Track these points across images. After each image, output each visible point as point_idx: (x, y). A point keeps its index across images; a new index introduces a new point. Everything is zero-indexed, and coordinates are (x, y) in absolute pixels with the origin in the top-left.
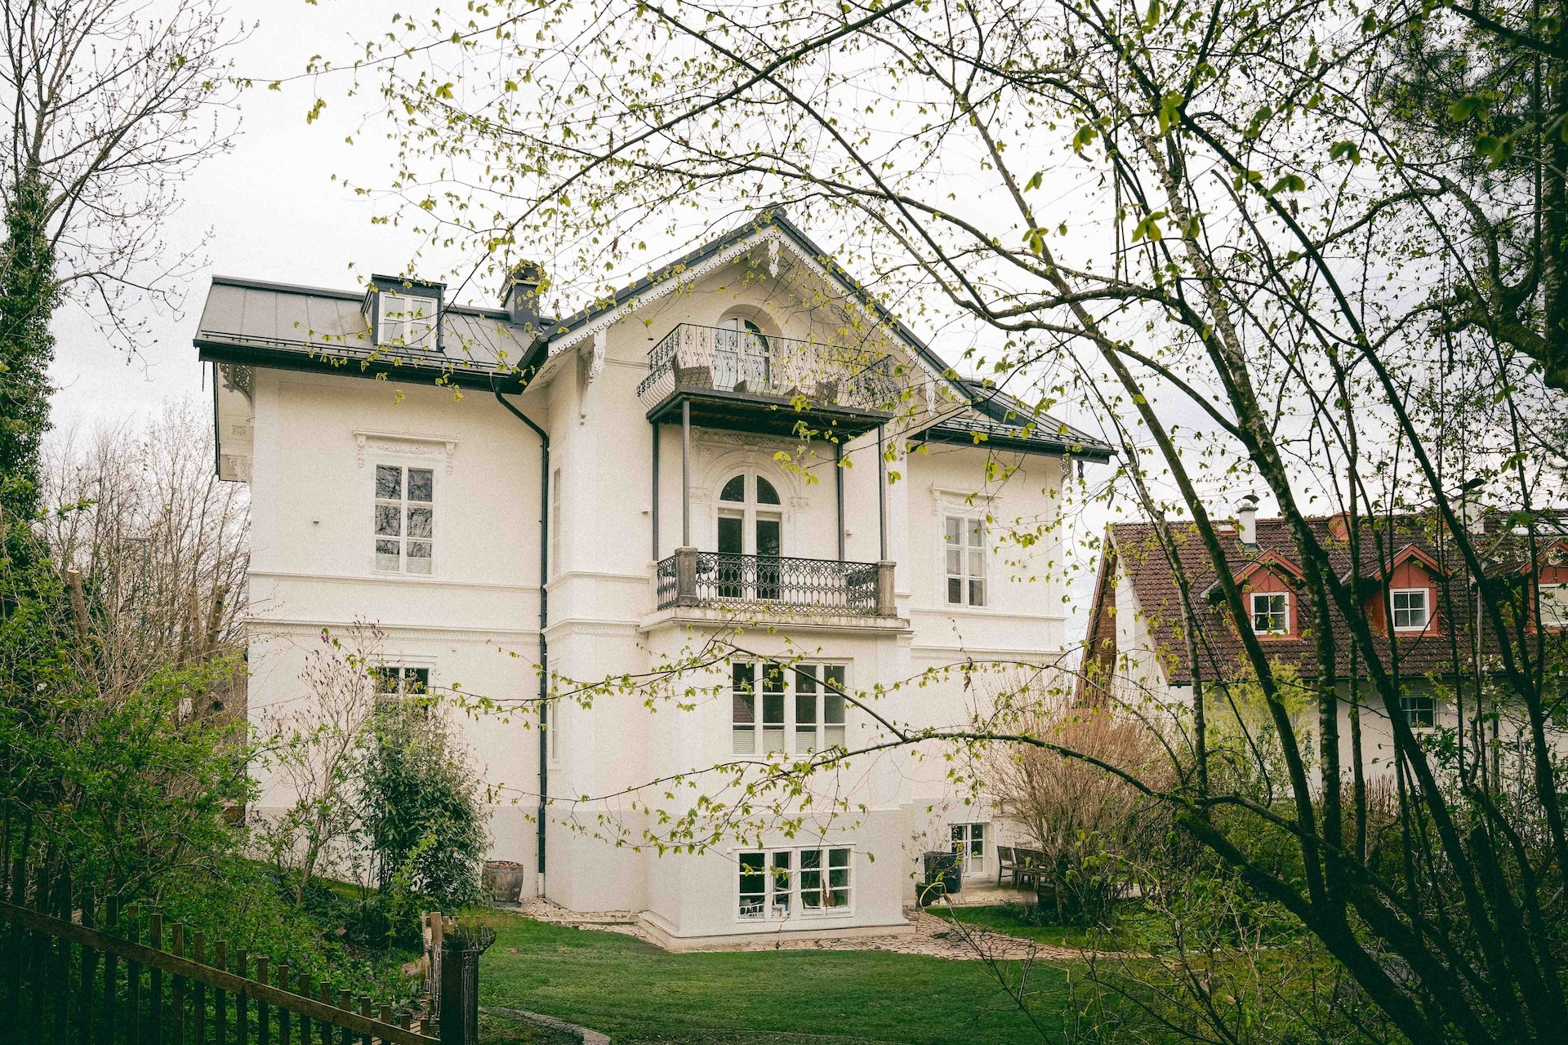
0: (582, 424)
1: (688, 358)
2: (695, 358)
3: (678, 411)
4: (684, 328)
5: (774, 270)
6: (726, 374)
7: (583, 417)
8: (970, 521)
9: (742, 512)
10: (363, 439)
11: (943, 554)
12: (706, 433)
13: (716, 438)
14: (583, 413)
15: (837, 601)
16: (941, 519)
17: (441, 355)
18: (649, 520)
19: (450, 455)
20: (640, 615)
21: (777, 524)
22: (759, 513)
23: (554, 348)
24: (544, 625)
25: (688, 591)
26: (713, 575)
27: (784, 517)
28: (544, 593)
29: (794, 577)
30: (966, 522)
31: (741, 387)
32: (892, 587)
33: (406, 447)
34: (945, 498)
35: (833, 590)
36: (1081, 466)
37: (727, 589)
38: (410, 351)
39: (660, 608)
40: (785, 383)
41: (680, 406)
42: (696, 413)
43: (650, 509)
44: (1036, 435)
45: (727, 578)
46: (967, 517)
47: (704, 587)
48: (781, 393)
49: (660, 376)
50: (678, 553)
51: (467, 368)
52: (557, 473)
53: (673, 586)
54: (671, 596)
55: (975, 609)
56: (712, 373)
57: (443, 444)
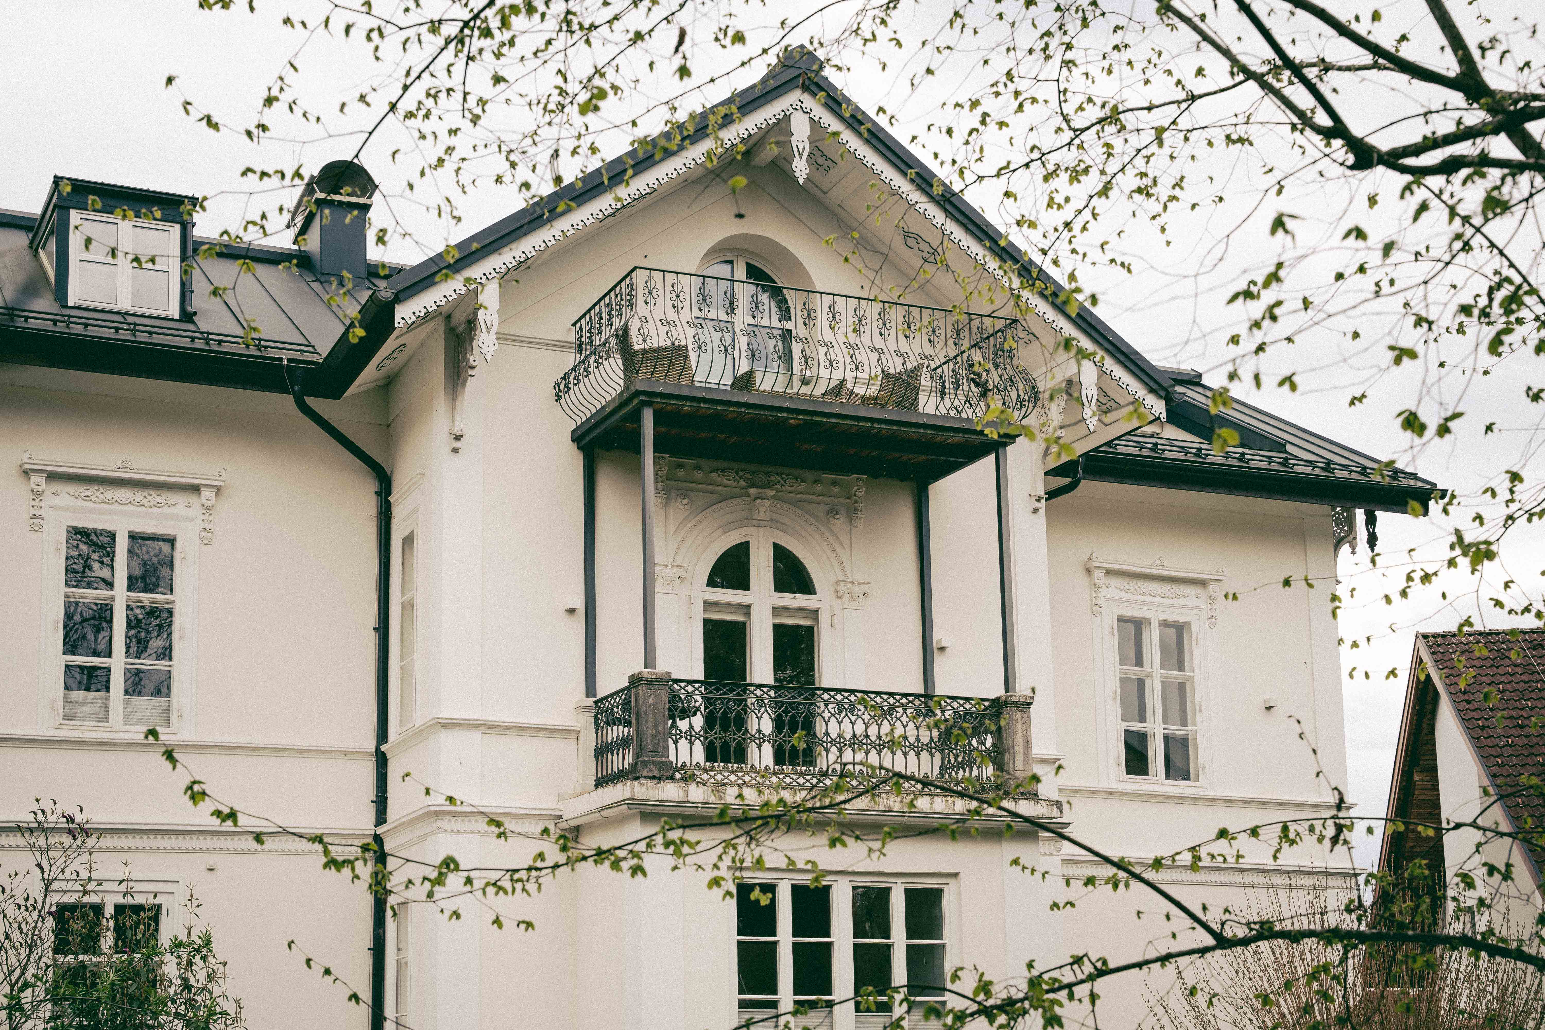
0: (456, 450)
1: (650, 329)
2: (663, 330)
3: (631, 426)
4: (641, 277)
5: (801, 168)
6: (719, 359)
7: (458, 438)
8: (1164, 624)
9: (746, 609)
10: (42, 479)
11: (1114, 684)
12: (680, 466)
13: (699, 475)
14: (457, 431)
15: (925, 769)
16: (1109, 622)
17: (191, 327)
18: (578, 625)
19: (208, 509)
20: (561, 798)
21: (810, 630)
22: (777, 610)
23: (405, 313)
24: (381, 817)
25: (654, 752)
26: (698, 721)
27: (823, 617)
28: (382, 760)
29: (846, 725)
30: (1155, 625)
31: (745, 382)
32: (1027, 743)
33: (123, 494)
34: (1115, 582)
35: (918, 748)
36: (1371, 521)
37: (725, 746)
38: (130, 319)
39: (599, 783)
40: (824, 373)
41: (636, 417)
42: (663, 430)
43: (579, 603)
44: (1285, 463)
45: (725, 727)
46: (1156, 616)
47: (683, 743)
48: (819, 391)
49: (598, 364)
50: (635, 681)
51: (241, 349)
52: (409, 541)
53: (625, 742)
54: (621, 760)
55: (1176, 787)
56: (693, 356)
57: (195, 489)
